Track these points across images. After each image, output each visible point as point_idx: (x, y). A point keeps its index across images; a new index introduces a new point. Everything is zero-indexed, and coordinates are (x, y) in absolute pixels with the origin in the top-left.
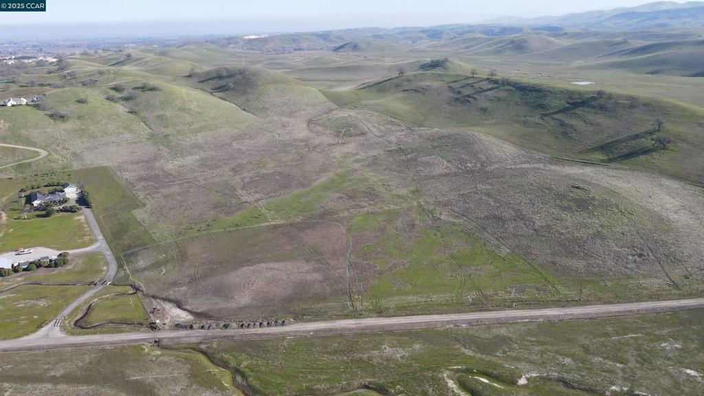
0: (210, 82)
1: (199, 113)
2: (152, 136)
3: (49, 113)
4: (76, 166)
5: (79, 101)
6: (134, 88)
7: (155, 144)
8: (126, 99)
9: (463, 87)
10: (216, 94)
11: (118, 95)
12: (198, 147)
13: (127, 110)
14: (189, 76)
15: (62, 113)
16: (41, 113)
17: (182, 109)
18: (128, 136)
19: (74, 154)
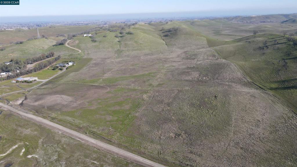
0: (166, 33)
1: (140, 44)
2: (118, 50)
3: (92, 39)
4: (85, 57)
5: (104, 37)
6: (126, 33)
7: (115, 53)
8: (121, 37)
9: (271, 41)
10: (163, 38)
11: (120, 35)
12: (128, 56)
13: (118, 40)
14: (161, 30)
15: (96, 39)
16: (91, 39)
17: (136, 42)
18: (110, 49)
19: (88, 54)
